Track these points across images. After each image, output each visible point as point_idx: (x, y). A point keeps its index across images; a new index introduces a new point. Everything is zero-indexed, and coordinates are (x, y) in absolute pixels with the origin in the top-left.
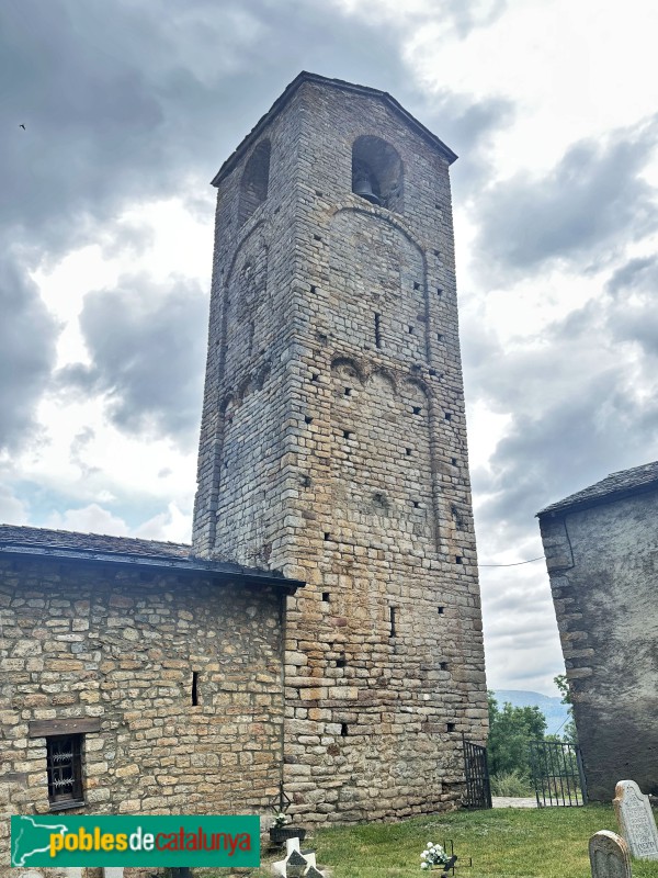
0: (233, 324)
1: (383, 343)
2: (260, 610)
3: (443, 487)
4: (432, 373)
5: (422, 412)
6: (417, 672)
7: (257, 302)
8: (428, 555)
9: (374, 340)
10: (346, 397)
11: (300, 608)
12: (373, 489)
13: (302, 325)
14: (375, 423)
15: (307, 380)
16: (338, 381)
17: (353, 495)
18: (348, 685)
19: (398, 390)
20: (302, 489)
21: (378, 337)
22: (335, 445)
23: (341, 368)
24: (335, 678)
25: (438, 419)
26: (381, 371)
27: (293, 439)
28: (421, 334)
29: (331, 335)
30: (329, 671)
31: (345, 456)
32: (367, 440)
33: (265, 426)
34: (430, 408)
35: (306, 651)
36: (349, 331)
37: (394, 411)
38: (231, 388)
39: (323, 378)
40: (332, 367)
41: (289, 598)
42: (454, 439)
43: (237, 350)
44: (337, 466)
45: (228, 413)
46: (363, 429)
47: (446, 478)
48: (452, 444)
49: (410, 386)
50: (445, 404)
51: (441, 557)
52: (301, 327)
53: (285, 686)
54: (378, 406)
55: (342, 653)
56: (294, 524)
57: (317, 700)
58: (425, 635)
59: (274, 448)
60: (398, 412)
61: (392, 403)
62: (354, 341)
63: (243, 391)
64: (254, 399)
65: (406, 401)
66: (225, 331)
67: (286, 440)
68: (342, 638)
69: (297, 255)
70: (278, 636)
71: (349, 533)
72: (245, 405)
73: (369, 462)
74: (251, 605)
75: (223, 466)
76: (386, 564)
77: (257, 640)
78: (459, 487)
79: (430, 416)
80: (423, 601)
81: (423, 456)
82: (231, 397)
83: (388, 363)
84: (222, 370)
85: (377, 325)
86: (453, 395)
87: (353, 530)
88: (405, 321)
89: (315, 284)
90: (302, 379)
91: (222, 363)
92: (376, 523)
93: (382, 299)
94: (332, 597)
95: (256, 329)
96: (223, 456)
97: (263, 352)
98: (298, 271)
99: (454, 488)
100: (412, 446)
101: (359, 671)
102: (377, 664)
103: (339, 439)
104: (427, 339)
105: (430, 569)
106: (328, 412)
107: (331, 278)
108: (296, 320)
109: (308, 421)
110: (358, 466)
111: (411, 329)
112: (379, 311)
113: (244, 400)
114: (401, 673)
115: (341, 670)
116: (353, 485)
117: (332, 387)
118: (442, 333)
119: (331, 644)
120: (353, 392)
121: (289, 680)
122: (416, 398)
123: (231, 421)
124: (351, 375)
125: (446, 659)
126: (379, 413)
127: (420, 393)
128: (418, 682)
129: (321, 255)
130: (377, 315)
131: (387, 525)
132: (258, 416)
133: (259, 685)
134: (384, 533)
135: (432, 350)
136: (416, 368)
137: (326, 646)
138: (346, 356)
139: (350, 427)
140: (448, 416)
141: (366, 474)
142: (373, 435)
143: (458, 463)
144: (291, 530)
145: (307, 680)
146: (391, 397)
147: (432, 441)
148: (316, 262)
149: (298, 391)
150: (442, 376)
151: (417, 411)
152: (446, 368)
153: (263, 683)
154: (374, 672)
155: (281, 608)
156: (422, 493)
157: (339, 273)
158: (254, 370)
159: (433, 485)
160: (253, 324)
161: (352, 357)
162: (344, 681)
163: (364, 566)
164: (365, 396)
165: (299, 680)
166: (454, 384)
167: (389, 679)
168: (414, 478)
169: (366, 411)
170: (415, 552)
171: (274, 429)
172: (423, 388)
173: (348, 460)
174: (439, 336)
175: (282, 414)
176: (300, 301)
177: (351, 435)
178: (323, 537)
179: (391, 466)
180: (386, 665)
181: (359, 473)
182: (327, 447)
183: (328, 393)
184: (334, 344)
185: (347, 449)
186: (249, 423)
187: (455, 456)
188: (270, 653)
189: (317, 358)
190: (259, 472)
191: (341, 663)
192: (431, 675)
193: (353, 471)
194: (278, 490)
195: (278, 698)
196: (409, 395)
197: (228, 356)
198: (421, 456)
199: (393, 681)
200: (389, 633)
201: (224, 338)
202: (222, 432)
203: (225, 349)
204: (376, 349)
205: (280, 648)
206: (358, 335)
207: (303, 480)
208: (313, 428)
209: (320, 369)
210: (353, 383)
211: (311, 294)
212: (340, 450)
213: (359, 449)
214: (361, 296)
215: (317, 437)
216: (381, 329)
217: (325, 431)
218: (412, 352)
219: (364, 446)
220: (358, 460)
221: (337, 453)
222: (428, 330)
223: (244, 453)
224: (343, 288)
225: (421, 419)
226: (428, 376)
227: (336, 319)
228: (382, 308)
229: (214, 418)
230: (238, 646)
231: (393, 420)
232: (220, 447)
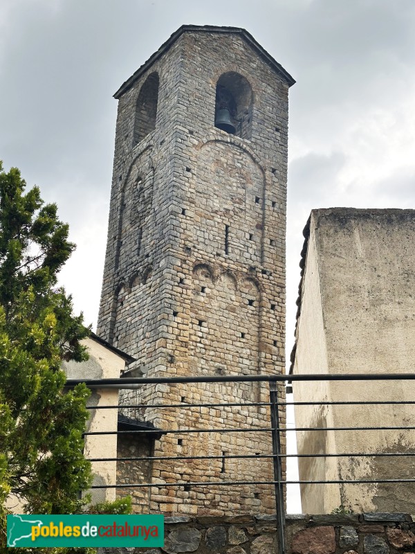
0: (126, 224)
1: (230, 250)
2: (137, 449)
3: (265, 363)
4: (264, 272)
5: (255, 304)
6: (238, 498)
7: (145, 213)
8: (251, 414)
9: (224, 247)
10: (202, 294)
11: (163, 448)
12: (217, 364)
13: (175, 240)
14: (220, 314)
15: (176, 284)
16: (197, 282)
17: (202, 369)
18: (191, 503)
19: (238, 287)
20: (169, 365)
21: (227, 245)
22: (192, 332)
23: (200, 271)
24: (183, 499)
25: (265, 309)
26: (227, 272)
27: (165, 328)
28: (258, 240)
29: (194, 247)
30: (179, 493)
31: (199, 339)
32: (215, 327)
33: (146, 313)
34: (260, 300)
35: (165, 478)
36: (207, 242)
37: (235, 303)
38: (123, 278)
39: (187, 282)
40: (193, 271)
41: (156, 442)
42: (276, 325)
43: (129, 247)
44: (193, 347)
45: (120, 297)
46: (213, 318)
47: (269, 356)
48: (274, 329)
49: (247, 283)
50: (271, 297)
51: (260, 416)
52: (174, 242)
53: (151, 500)
54: (224, 300)
55: (188, 481)
56: (162, 390)
57: (170, 512)
58: (245, 473)
59: (152, 332)
60: (238, 304)
61: (233, 297)
62: (209, 249)
63: (132, 282)
64: (139, 289)
65: (244, 295)
66: (120, 229)
67: (160, 329)
68: (189, 471)
69: (174, 186)
70: (148, 467)
71: (197, 397)
72: (133, 293)
73: (215, 344)
74: (132, 445)
75: (114, 339)
76: (221, 420)
77: (135, 468)
78: (277, 363)
79: (261, 307)
80: (245, 448)
81: (254, 338)
82: (123, 285)
83: (232, 266)
84: (117, 261)
85: (227, 235)
86: (278, 289)
87: (201, 394)
88: (247, 230)
89: (185, 207)
90: (172, 283)
91: (118, 255)
92: (217, 390)
93: (232, 213)
94: (184, 442)
95: (144, 234)
96: (115, 331)
97: (147, 256)
98: (175, 198)
99: (273, 364)
100: (245, 331)
101: (199, 494)
102: (211, 491)
103: (196, 327)
104: (262, 243)
105: (251, 425)
106: (189, 307)
107: (196, 201)
108: (171, 237)
109: (175, 314)
110: (207, 347)
111: (251, 236)
112: (229, 224)
113: (133, 289)
114: (227, 498)
115: (187, 493)
116: (203, 361)
117: (193, 286)
118: (273, 238)
119: (181, 475)
120: (207, 290)
121: (153, 497)
122: (250, 292)
123: (122, 304)
124: (206, 277)
125: (258, 491)
126: (224, 305)
127: (254, 288)
128: (238, 506)
129: (190, 183)
130: (227, 227)
131: (224, 392)
132: (141, 305)
133: (134, 499)
134: (222, 397)
135: (265, 253)
136: (252, 269)
137: (179, 476)
138: (204, 263)
139: (203, 318)
140: (273, 307)
141: (212, 353)
142: (219, 323)
143: (279, 344)
144: (160, 395)
145: (164, 498)
146: (233, 292)
147: (260, 326)
148: (186, 189)
149: (170, 292)
150: (271, 275)
151: (251, 303)
152: (274, 267)
153: (137, 497)
154: (209, 496)
155: (151, 449)
156: (251, 367)
157: (202, 195)
158: (140, 268)
159: (259, 361)
160: (141, 229)
161: (208, 263)
162: (189, 501)
163: (207, 422)
164: (215, 292)
165: (159, 498)
166: (280, 281)
167: (218, 502)
168: (246, 356)
169: (215, 304)
170: (242, 412)
171: (153, 318)
172: (257, 284)
173: (200, 342)
174: (271, 241)
175: (158, 308)
176: (175, 222)
177: (204, 324)
178: (180, 399)
179: (230, 347)
180: (217, 492)
181: (207, 353)
182: (186, 334)
183: (189, 292)
184: (196, 254)
185: (200, 334)
186: (135, 308)
187: (276, 338)
188: (142, 478)
189: (184, 266)
190: (140, 348)
191: (187, 488)
192: (248, 501)
193: (203, 351)
194: (153, 364)
195: (146, 509)
196: (246, 290)
197: (122, 251)
198: (252, 340)
199: (221, 504)
200: (221, 470)
201: (120, 234)
202: (115, 312)
203: (120, 244)
204: (224, 255)
205: (149, 474)
206: (213, 244)
207: (169, 358)
208: (178, 319)
209: (185, 274)
210: (206, 282)
211: (182, 216)
212: (195, 335)
213: (209, 334)
214: (216, 212)
215: (181, 326)
216: (229, 238)
217: (186, 321)
218: (250, 256)
219: (212, 332)
220: (207, 342)
221: (193, 338)
222: (263, 237)
223: (131, 332)
224: (203, 207)
225: (254, 309)
226: (261, 275)
227: (199, 233)
228: (232, 221)
229: (110, 300)
230: (123, 471)
231: (233, 310)
232: (113, 323)
